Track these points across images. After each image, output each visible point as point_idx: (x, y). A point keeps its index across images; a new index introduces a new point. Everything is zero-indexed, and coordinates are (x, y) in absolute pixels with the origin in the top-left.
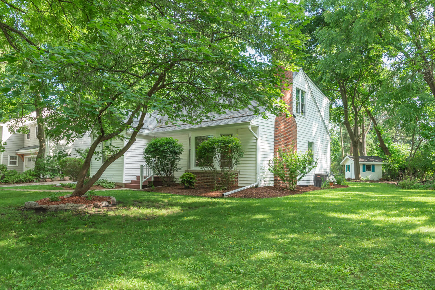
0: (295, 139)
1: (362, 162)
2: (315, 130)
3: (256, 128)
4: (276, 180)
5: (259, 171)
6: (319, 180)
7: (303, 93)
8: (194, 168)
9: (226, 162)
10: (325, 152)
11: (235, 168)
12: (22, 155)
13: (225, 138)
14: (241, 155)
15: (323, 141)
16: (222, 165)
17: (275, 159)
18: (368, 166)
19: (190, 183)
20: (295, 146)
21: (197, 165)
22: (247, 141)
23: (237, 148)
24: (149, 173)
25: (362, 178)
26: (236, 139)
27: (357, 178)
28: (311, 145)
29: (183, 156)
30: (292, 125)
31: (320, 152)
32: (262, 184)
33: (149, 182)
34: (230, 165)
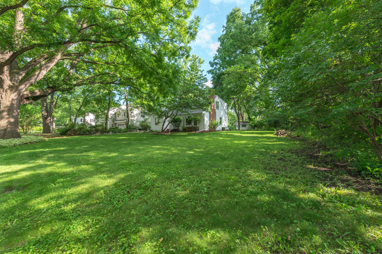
0: (216, 117)
1: (241, 123)
2: (222, 114)
3: (204, 114)
4: (210, 129)
5: (205, 126)
6: (223, 129)
7: (218, 102)
8: (185, 126)
9: (195, 124)
10: (226, 120)
11: (198, 125)
12: (116, 123)
13: (195, 117)
14: (200, 122)
15: (225, 117)
16: (194, 125)
17: (209, 123)
18: (244, 125)
19: (185, 130)
20: (215, 119)
21: (187, 125)
22: (201, 118)
23: (199, 120)
24: (172, 128)
25: (241, 129)
26: (199, 118)
27: (239, 129)
28: (221, 118)
29: (182, 122)
30: (215, 113)
31: (224, 120)
32: (206, 130)
33: (172, 130)
34: (196, 125)
